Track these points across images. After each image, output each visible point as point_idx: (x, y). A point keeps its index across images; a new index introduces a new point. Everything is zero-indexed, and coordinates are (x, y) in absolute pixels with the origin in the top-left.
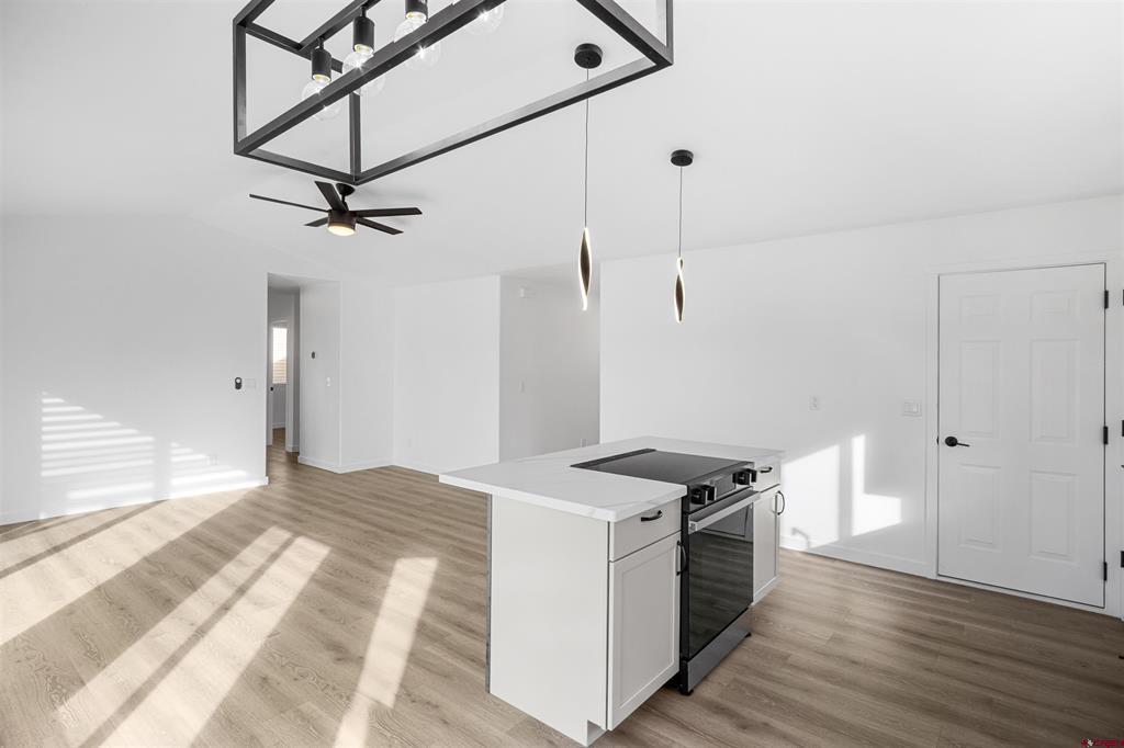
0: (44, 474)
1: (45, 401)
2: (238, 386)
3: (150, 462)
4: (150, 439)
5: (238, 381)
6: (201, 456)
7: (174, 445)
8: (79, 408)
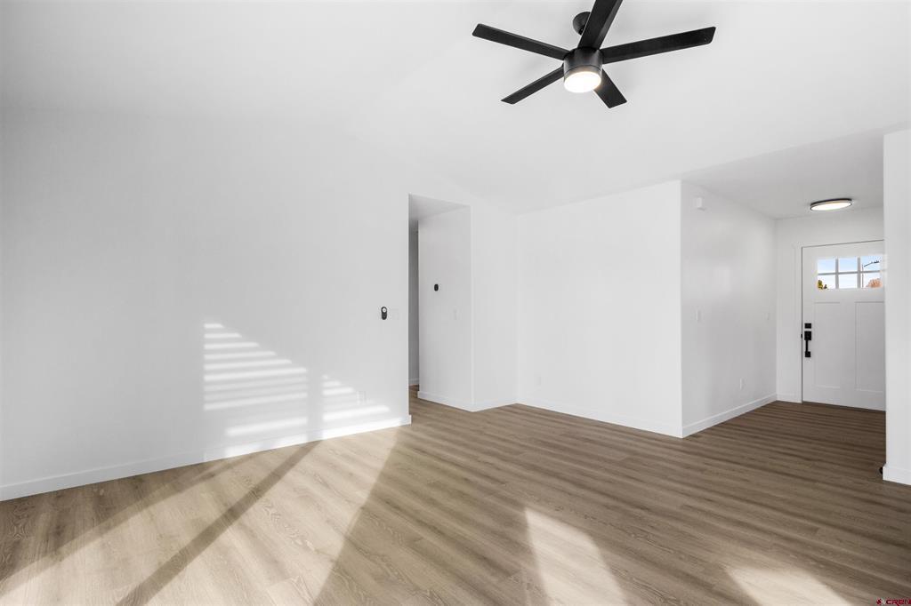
0: (208, 407)
1: (208, 326)
2: (384, 316)
3: (304, 395)
4: (302, 370)
5: (384, 310)
6: (349, 390)
7: (326, 377)
8: (236, 335)
